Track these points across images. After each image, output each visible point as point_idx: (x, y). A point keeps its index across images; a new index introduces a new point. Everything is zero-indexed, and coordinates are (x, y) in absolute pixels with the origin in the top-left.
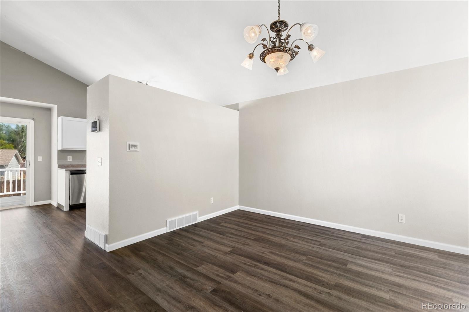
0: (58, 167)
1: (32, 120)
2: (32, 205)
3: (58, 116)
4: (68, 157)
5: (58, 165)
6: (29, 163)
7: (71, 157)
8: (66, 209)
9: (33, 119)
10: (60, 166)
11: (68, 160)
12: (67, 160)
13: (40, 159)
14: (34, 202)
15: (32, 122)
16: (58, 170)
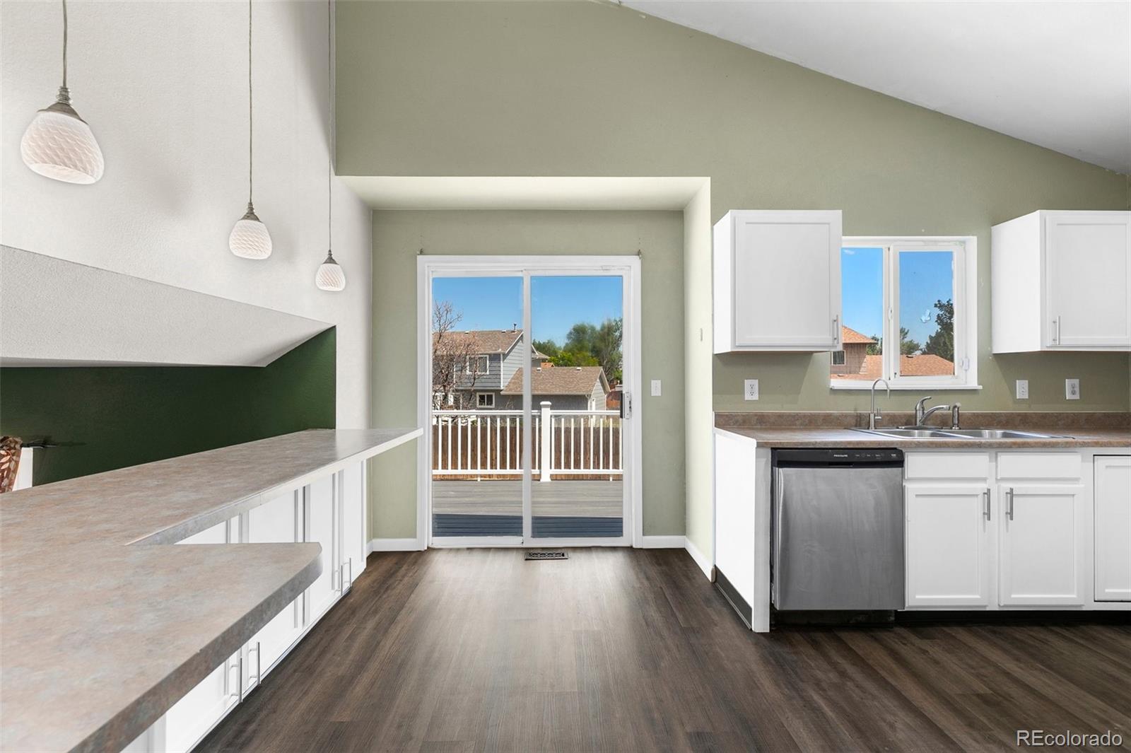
0: (717, 425)
1: (637, 257)
2: (639, 547)
3: (715, 218)
4: (747, 383)
5: (715, 415)
6: (630, 402)
7: (756, 382)
8: (760, 623)
9: (639, 253)
10: (724, 421)
11: (748, 397)
12: (743, 393)
13: (656, 388)
14: (644, 535)
15: (635, 262)
16: (714, 435)
